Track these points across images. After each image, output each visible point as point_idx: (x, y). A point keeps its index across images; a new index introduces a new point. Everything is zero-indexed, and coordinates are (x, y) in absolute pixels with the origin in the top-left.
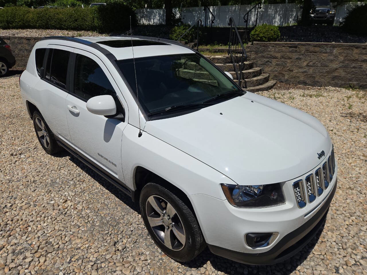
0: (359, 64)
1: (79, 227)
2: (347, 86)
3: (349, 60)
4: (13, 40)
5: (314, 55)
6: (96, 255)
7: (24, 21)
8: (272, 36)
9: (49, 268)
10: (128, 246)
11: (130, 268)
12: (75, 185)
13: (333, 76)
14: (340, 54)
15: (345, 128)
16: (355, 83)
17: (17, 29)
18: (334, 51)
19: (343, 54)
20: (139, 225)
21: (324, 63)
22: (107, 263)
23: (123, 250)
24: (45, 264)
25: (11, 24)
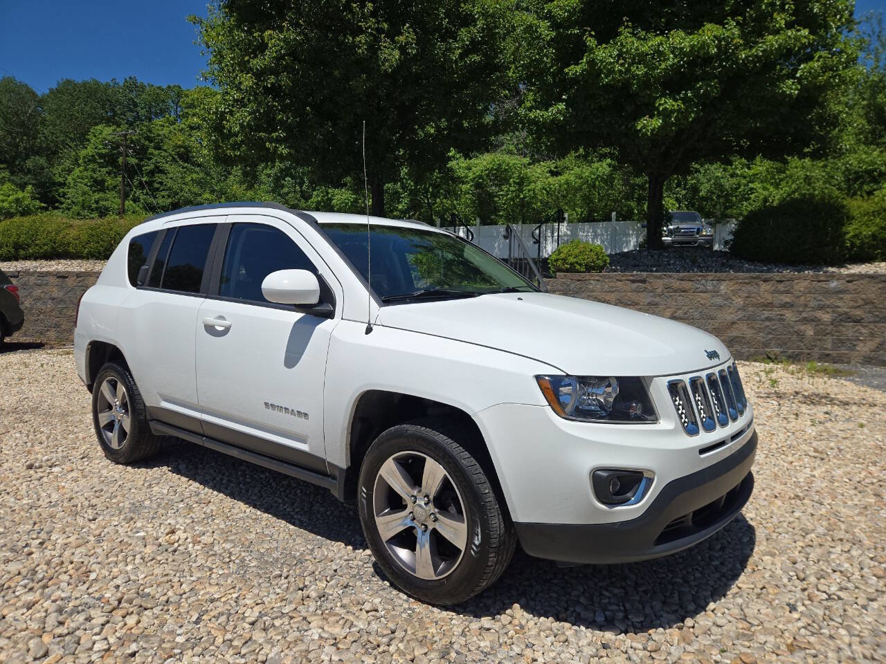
0: (776, 312)
1: (211, 569)
2: (761, 357)
3: (754, 305)
4: (26, 279)
5: (683, 296)
6: (257, 609)
7: (54, 243)
8: (593, 262)
9: (151, 630)
10: (331, 592)
11: (340, 623)
12: (190, 508)
13: (729, 337)
14: (735, 293)
15: (769, 413)
16: (777, 350)
17: (36, 259)
18: (722, 287)
19: (740, 293)
20: (351, 562)
21: (706, 311)
22: (286, 620)
23: (320, 598)
24: (140, 625)
25: (24, 249)
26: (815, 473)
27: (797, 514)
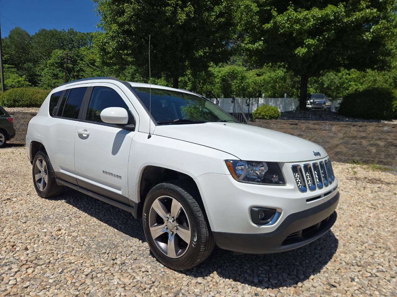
0: (358, 141)
1: (73, 248)
2: (350, 161)
3: (348, 137)
4: (17, 115)
5: (315, 132)
6: (91, 268)
7: (31, 100)
8: (273, 115)
9: (38, 276)
10: (127, 262)
11: (129, 277)
12: (71, 219)
13: (335, 151)
14: (339, 131)
15: (351, 187)
16: (358, 158)
17: (23, 107)
18: (333, 128)
19: (341, 131)
20: (140, 248)
21: (325, 139)
22: (103, 274)
23: (122, 264)
24: (33, 273)
25: (18, 102)
26: (371, 215)
27: (360, 234)
